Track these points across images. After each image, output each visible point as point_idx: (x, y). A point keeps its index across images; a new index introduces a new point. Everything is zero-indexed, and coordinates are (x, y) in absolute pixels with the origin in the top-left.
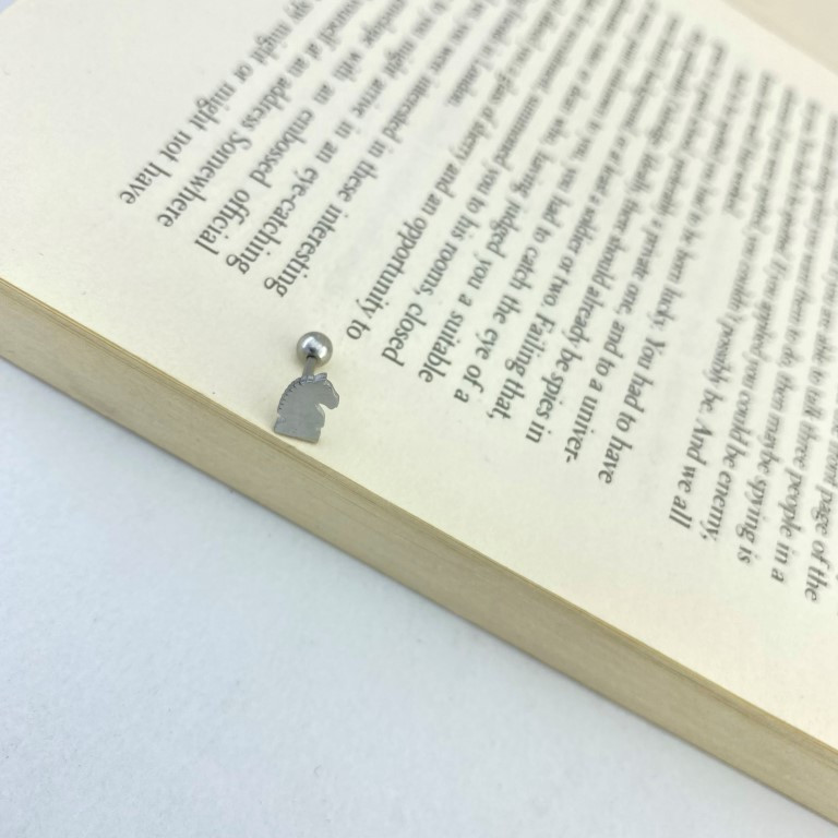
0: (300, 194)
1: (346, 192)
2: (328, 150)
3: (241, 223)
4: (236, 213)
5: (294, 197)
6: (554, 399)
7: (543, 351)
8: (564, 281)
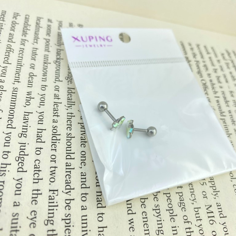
6: (70, 226)
7: (57, 206)
8: (55, 167)
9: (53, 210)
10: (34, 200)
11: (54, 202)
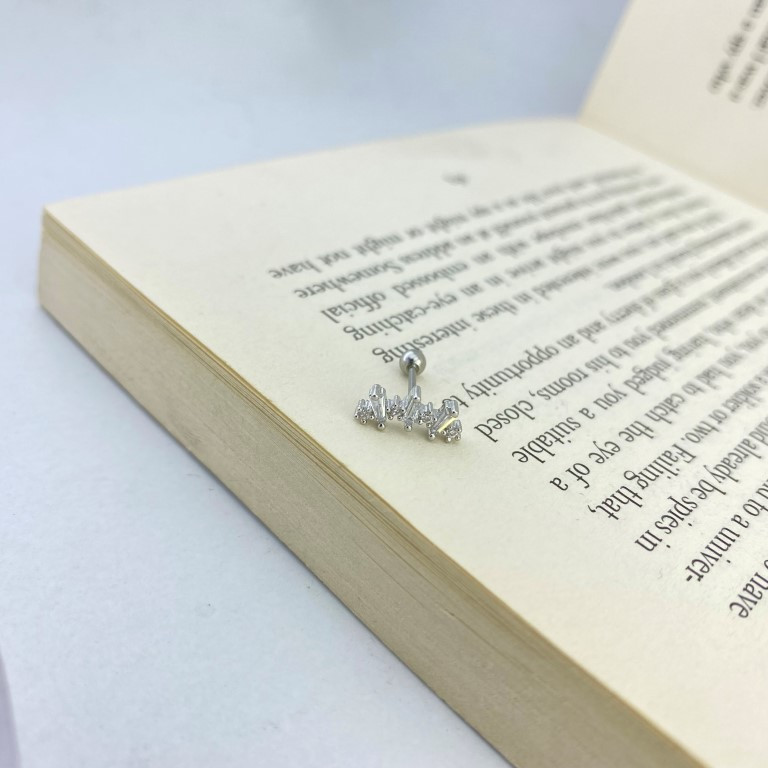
0: (435, 307)
1: (482, 316)
2: (474, 289)
3: (370, 311)
4: (367, 304)
5: (428, 308)
6: (682, 519)
7: (676, 475)
8: (714, 428)
9: (662, 473)
10: (629, 434)
11: (671, 465)
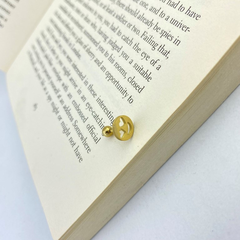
1: (94, 95)
2: (83, 98)
3: (95, 129)
4: (92, 129)
5: (92, 111)
7: (152, 36)
8: (134, 27)
9: (152, 40)
10: (138, 50)
11: (148, 38)
